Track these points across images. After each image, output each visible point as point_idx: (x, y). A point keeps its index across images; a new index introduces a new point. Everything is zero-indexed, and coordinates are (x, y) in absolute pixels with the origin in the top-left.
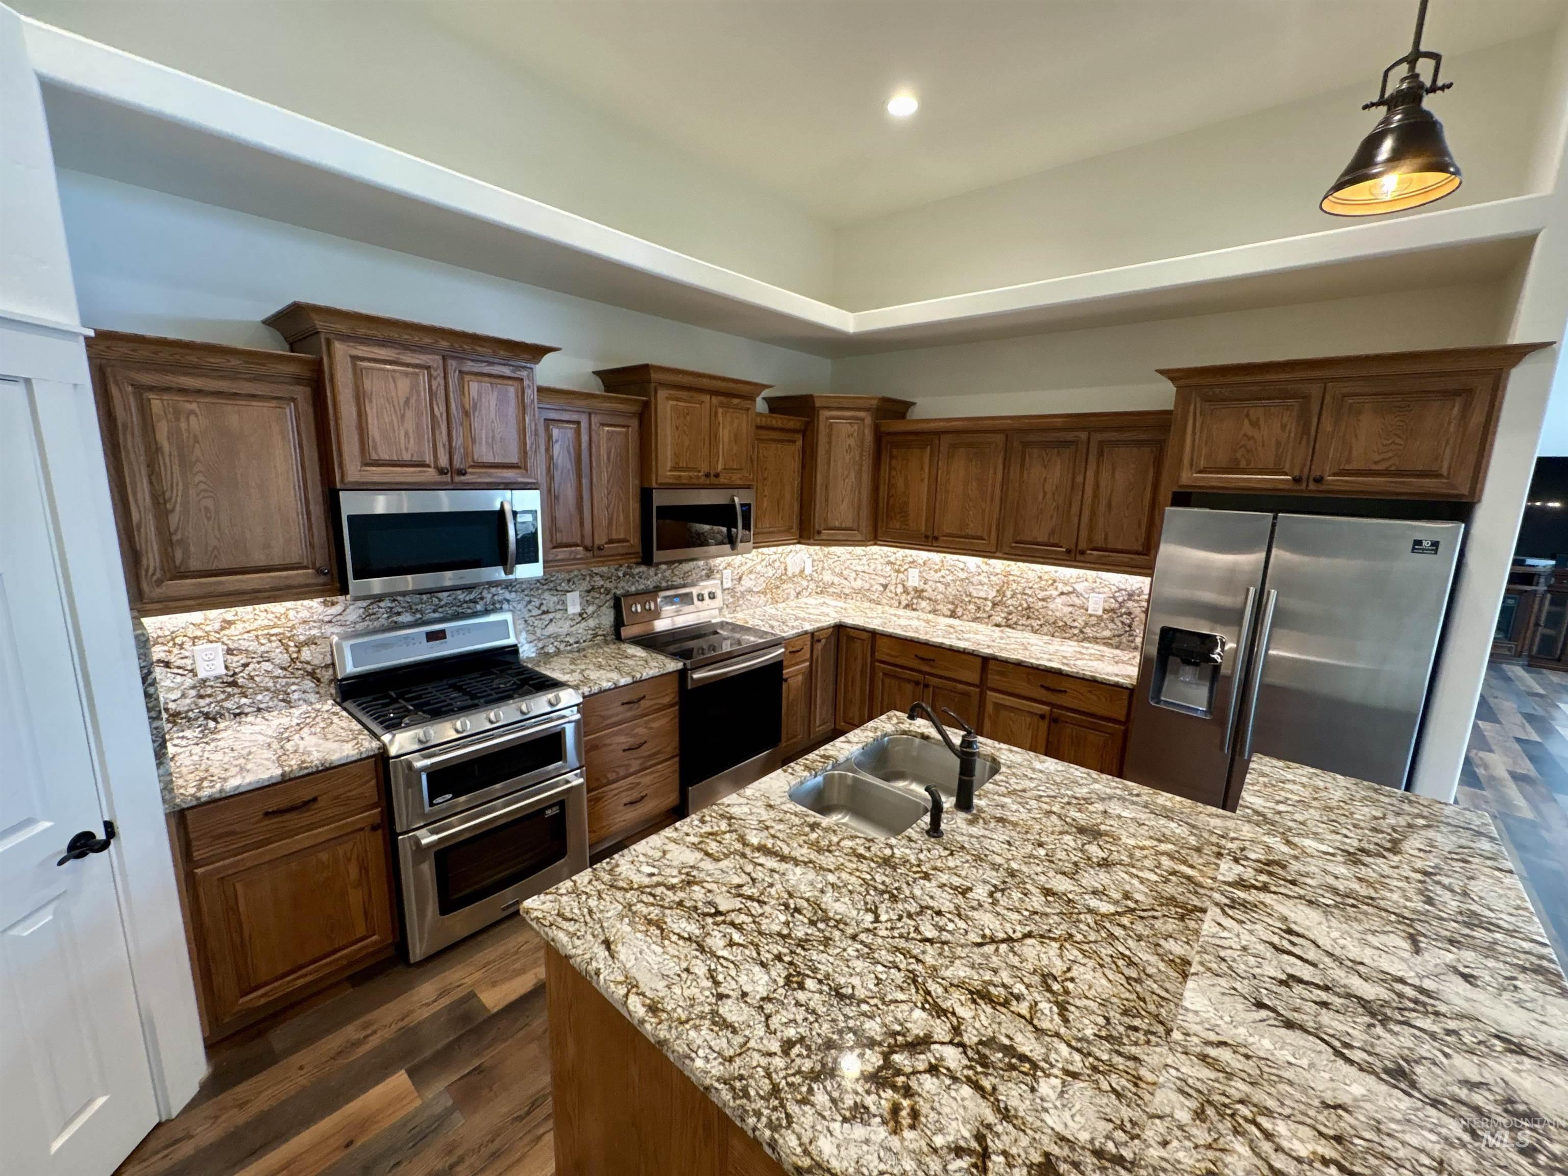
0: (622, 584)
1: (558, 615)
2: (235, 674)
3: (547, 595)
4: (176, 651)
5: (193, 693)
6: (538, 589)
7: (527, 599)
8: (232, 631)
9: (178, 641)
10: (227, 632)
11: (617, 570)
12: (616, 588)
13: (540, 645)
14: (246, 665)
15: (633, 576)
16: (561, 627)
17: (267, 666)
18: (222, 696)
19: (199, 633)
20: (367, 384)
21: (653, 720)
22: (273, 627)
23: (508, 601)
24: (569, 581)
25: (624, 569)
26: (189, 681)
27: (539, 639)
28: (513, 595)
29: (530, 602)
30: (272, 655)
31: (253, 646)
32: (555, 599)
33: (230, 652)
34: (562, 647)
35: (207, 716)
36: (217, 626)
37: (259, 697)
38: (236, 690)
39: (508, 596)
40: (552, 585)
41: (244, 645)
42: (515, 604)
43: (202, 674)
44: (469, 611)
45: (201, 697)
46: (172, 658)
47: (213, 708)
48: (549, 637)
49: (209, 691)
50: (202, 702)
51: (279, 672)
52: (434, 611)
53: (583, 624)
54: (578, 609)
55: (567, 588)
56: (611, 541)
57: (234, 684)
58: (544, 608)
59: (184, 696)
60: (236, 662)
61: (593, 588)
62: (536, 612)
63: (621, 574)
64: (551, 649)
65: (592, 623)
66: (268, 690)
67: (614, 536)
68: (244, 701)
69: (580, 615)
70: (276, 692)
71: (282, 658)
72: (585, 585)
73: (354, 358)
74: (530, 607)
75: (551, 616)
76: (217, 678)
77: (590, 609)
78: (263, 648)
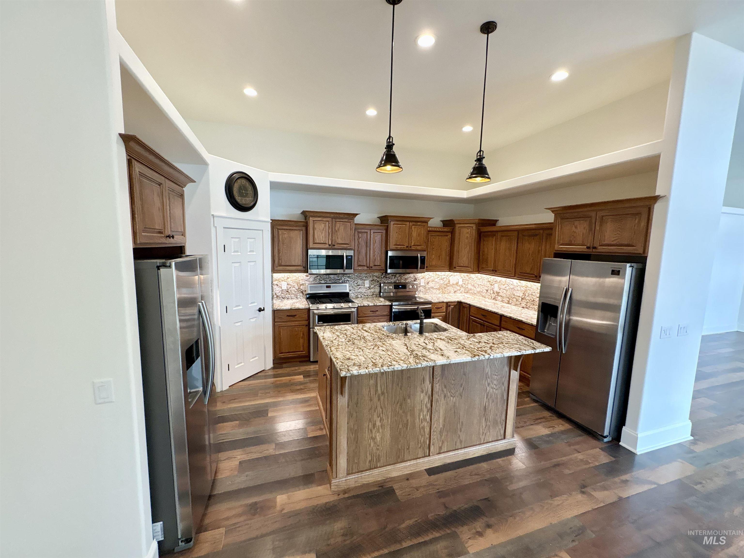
0: (383, 280)
1: (362, 287)
2: (288, 289)
3: (359, 280)
4: (279, 282)
5: (281, 292)
6: (357, 278)
7: (354, 281)
8: (289, 280)
9: (280, 280)
10: (288, 280)
11: (381, 275)
12: (381, 281)
13: (356, 294)
14: (290, 288)
15: (386, 277)
16: (363, 290)
17: (294, 289)
18: (285, 294)
19: (283, 279)
20: (316, 226)
21: (381, 318)
22: (296, 280)
23: (348, 281)
24: (366, 277)
25: (384, 275)
26: (280, 290)
27: (356, 293)
28: (350, 279)
29: (354, 282)
30: (295, 286)
31: (292, 284)
32: (361, 282)
33: (288, 284)
34: (363, 296)
35: (283, 298)
36: (286, 278)
37: (292, 295)
38: (288, 293)
39: (348, 279)
40: (361, 278)
41: (290, 283)
42: (350, 282)
43: (283, 288)
44: (338, 282)
45: (282, 293)
46: (278, 284)
47: (284, 296)
48: (359, 292)
49: (283, 292)
50: (282, 294)
51: (296, 290)
52: (330, 281)
53: (370, 290)
54: (368, 286)
55: (365, 279)
56: (375, 266)
57: (288, 292)
58: (358, 284)
59: (279, 292)
60: (289, 286)
61: (373, 280)
62: (356, 285)
63: (382, 277)
64: (359, 296)
65: (372, 290)
66: (293, 294)
67: (376, 264)
68: (289, 296)
69: (369, 287)
70: (295, 295)
71: (297, 287)
72: (371, 279)
73: (313, 221)
74: (354, 283)
75: (360, 286)
76: (285, 290)
77: (372, 286)
78: (294, 285)
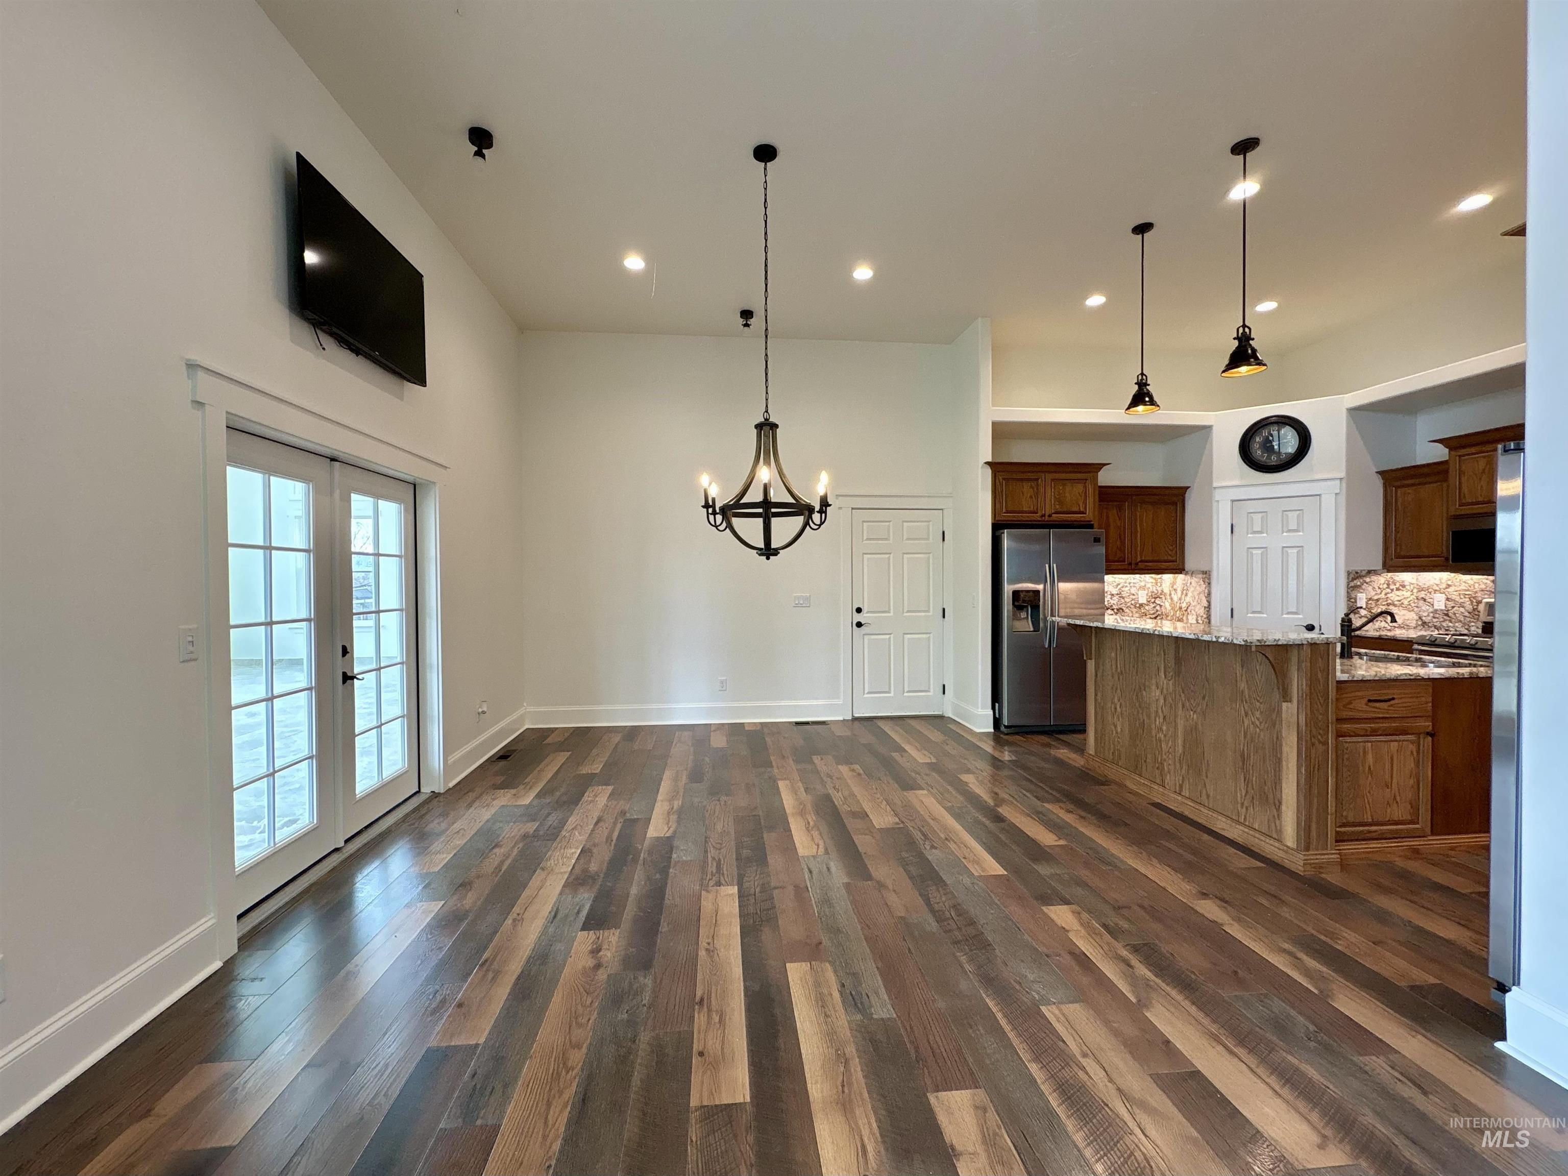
2: (1448, 610)
4: (1428, 594)
5: (1432, 615)
8: (1451, 590)
9: (1430, 590)
10: (1448, 590)
14: (1453, 607)
17: (1462, 610)
18: (1442, 620)
19: (1437, 589)
20: (1463, 468)
22: (1468, 590)
26: (1431, 610)
30: (1465, 605)
31: (1457, 599)
33: (1448, 599)
35: (1435, 627)
36: (1444, 586)
37: (1457, 624)
38: (1448, 618)
41: (1454, 597)
43: (1436, 607)
45: (1434, 617)
46: (1427, 598)
47: (1438, 624)
49: (1437, 616)
50: (1435, 620)
51: (1467, 614)
57: (1447, 615)
59: (1428, 615)
60: (1451, 604)
66: (1461, 621)
68: (1450, 624)
70: (1464, 624)
71: (1470, 608)
73: (1460, 456)
76: (1442, 610)
78: (1461, 601)
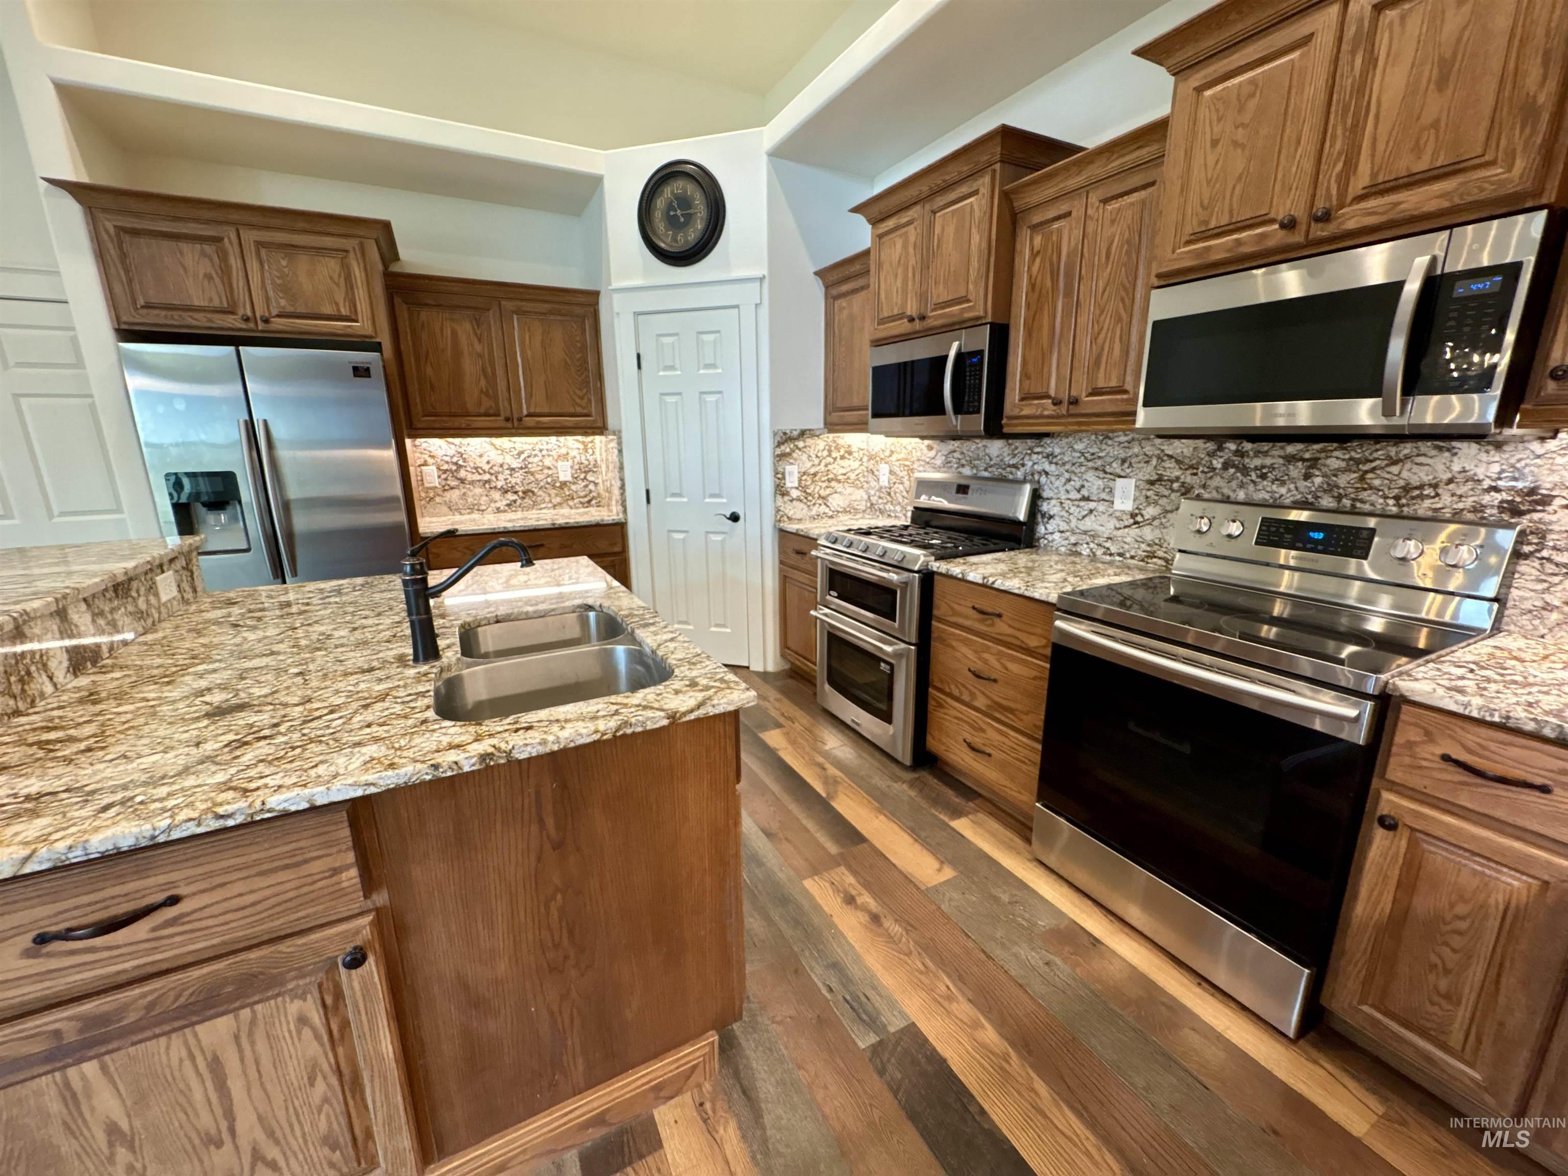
0: (1217, 481)
1: (1101, 507)
2: (890, 488)
3: (1090, 476)
4: (876, 465)
5: (878, 493)
6: (1081, 465)
7: (1067, 475)
8: (894, 458)
9: (877, 460)
11: (1212, 454)
12: (1204, 486)
13: (1073, 540)
14: (894, 483)
15: (1245, 471)
16: (1103, 525)
17: (901, 487)
20: (882, 257)
23: (1047, 473)
24: (1124, 461)
25: (1226, 455)
26: (877, 486)
27: (1073, 532)
28: (1053, 467)
29: (1069, 480)
30: (903, 480)
31: (898, 471)
32: (1100, 482)
33: (890, 472)
34: (1099, 552)
35: (880, 510)
38: (890, 499)
39: (1047, 467)
40: (1099, 463)
41: (895, 469)
42: (1053, 479)
43: (881, 483)
44: (1011, 477)
45: (880, 497)
46: (874, 470)
48: (1085, 533)
49: (882, 495)
51: (905, 493)
52: (986, 470)
53: (1134, 532)
54: (1129, 506)
55: (1118, 471)
56: (1096, 392)
57: (889, 494)
58: (1085, 492)
59: (875, 495)
60: (893, 478)
61: (1160, 479)
62: (1074, 495)
63: (1217, 463)
64: (1085, 551)
65: (1148, 533)
66: (900, 504)
67: (1101, 384)
69: (1133, 516)
72: (1148, 472)
73: (880, 237)
74: (1068, 487)
75: (1092, 505)
76: (886, 487)
77: (1150, 512)
78: (901, 474)
